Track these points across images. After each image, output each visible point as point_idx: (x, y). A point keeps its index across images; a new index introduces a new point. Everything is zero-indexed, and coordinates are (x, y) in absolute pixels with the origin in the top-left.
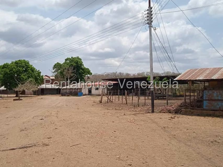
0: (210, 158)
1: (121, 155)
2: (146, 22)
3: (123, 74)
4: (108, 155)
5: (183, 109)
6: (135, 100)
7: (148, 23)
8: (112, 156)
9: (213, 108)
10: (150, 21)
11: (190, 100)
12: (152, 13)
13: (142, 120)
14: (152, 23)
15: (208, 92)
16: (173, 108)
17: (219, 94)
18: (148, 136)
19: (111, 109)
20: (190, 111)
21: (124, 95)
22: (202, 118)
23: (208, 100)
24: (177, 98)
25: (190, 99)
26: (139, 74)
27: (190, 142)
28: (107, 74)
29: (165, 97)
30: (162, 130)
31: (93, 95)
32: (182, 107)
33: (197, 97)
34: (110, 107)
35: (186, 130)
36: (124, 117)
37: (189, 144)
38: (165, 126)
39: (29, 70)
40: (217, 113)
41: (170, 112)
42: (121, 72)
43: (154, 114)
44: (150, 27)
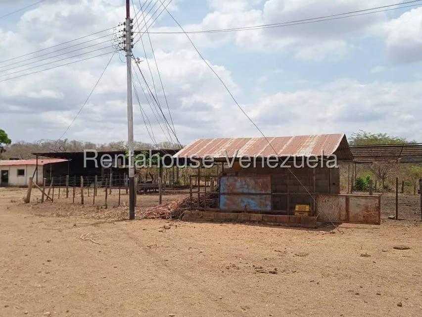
0: (221, 297)
1: (55, 308)
2: (120, 46)
3: (80, 144)
4: (26, 312)
5: (185, 211)
6: (100, 196)
7: (125, 48)
8: (35, 312)
9: (234, 208)
10: (128, 45)
11: (199, 194)
12: (133, 30)
13: (108, 236)
14: (132, 50)
15: (227, 179)
16: (169, 210)
17: (244, 183)
18: (116, 266)
19: (49, 214)
20: (198, 214)
21: (78, 185)
22: (217, 225)
23: (228, 194)
24: (181, 191)
25: (198, 192)
26: (111, 146)
27: (191, 271)
28: (46, 143)
29: (158, 188)
30: (144, 253)
31: (12, 186)
32: (185, 206)
33: (211, 189)
34: (46, 211)
35: (187, 250)
36: (74, 229)
37: (189, 274)
38: (152, 244)
40: (242, 216)
41: (164, 218)
42: (77, 140)
43: (133, 222)
44: (129, 56)
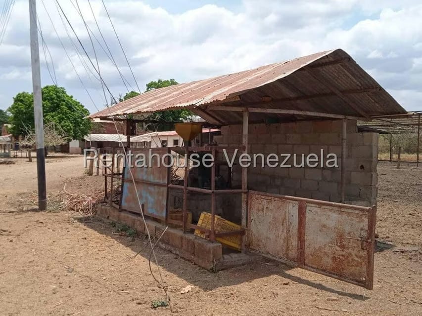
9: (134, 206)
23: (130, 181)
39: (62, 105)
40: (138, 222)
